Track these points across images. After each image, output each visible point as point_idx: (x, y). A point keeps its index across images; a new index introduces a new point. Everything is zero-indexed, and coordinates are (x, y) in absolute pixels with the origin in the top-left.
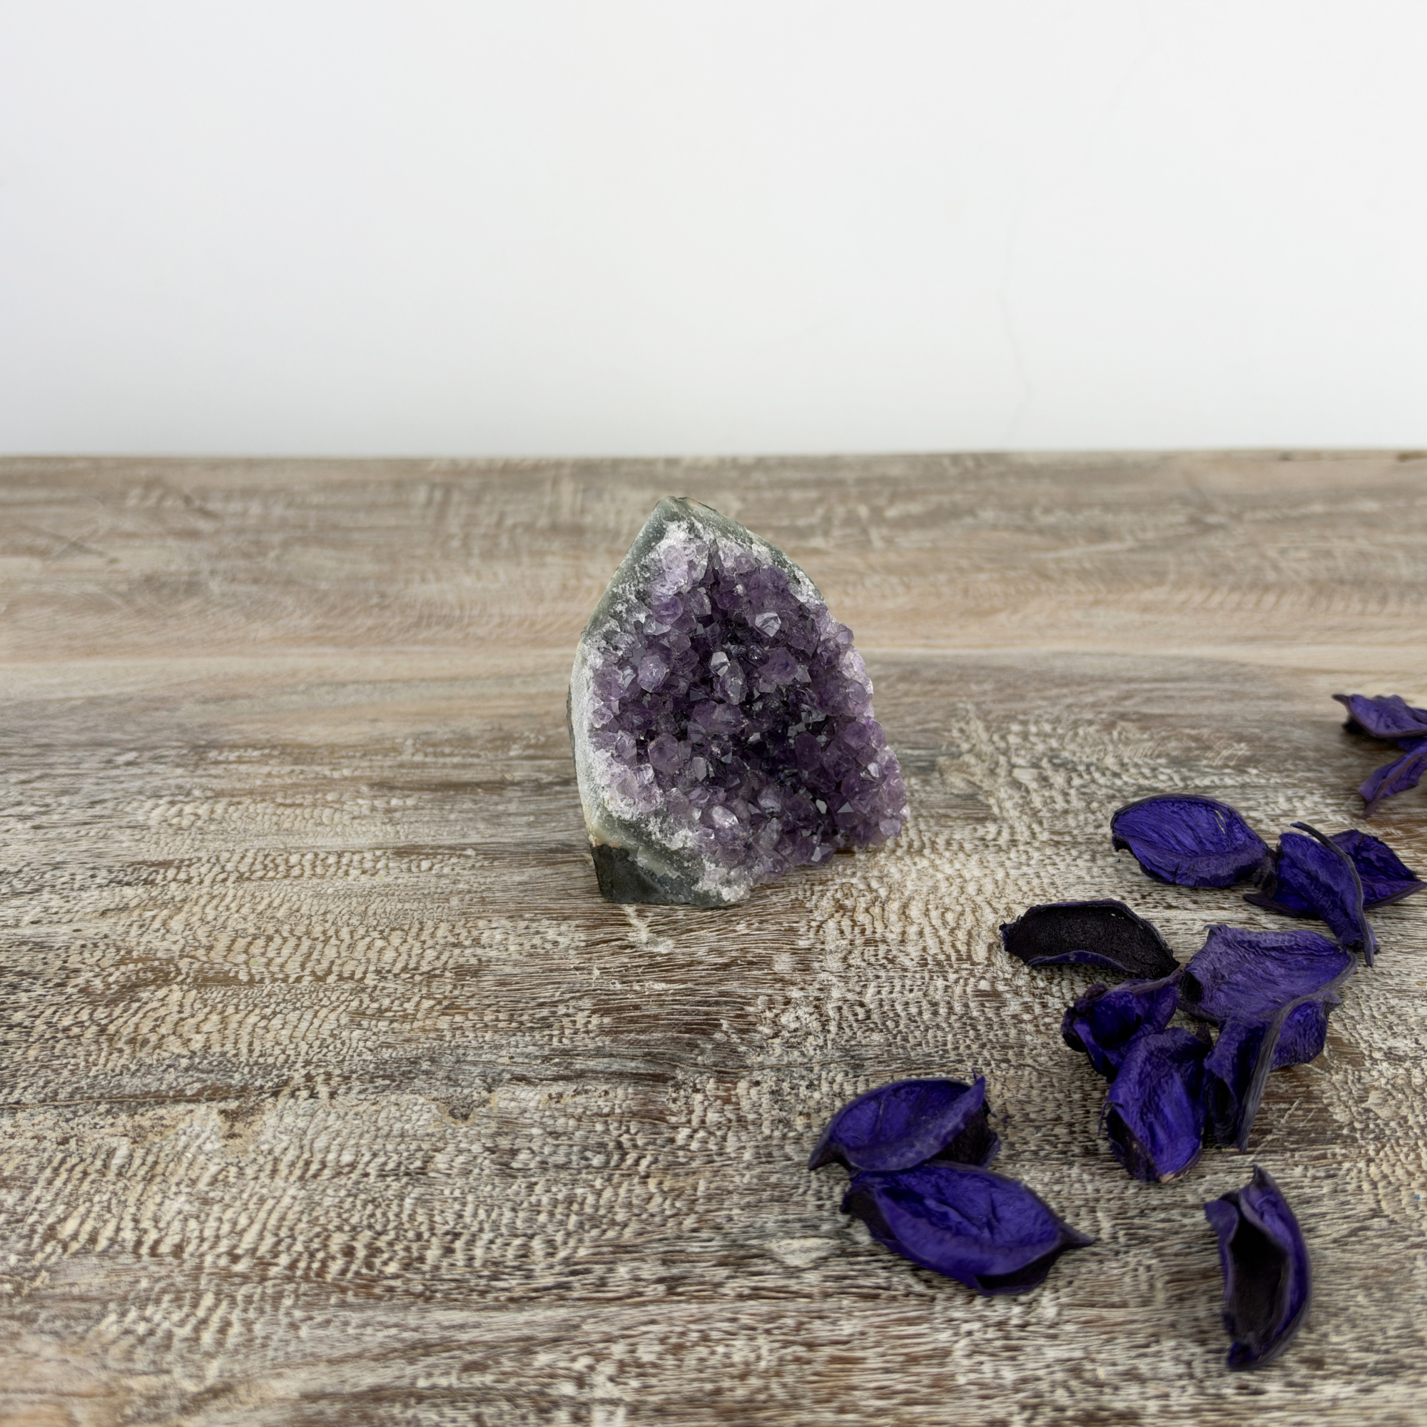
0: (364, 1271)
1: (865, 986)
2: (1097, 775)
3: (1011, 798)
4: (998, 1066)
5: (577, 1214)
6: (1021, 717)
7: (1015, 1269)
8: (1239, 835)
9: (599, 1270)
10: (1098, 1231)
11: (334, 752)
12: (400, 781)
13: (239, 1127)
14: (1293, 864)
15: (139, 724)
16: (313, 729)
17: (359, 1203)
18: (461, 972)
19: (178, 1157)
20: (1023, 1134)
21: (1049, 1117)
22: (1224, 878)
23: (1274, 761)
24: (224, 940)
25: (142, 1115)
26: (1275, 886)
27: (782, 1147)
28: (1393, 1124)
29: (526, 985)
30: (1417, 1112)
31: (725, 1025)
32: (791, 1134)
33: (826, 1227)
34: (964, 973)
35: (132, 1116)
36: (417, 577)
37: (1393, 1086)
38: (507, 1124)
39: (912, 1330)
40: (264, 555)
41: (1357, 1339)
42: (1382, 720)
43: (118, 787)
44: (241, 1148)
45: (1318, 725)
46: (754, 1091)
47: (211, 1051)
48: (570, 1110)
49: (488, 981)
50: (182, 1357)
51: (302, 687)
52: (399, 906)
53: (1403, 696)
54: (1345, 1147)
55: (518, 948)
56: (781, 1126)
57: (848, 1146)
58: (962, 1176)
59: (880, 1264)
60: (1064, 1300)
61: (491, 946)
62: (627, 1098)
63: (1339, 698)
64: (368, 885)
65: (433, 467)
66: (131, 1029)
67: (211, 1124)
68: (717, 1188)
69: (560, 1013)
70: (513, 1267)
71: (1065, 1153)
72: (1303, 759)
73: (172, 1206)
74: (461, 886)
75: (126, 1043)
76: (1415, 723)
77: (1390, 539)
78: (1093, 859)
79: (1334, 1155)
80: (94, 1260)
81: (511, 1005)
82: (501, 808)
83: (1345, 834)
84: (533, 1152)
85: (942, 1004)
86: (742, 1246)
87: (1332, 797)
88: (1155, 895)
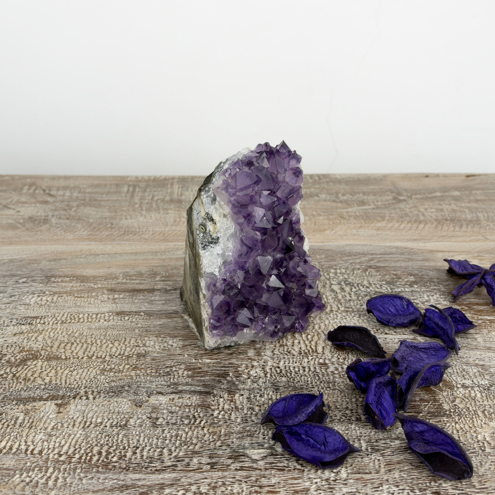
0: (105, 460)
1: (280, 361)
2: (361, 288)
3: (331, 295)
4: (326, 389)
5: (179, 441)
6: (334, 267)
7: (332, 459)
8: (411, 309)
9: (187, 460)
10: (361, 447)
11: (95, 279)
12: (118, 289)
13: (62, 409)
14: (429, 319)
15: (27, 268)
16: (87, 270)
17: (103, 436)
18: (139, 356)
19: (41, 420)
20: (335, 413)
21: (344, 407)
22: (406, 323)
23: (423, 283)
24: (57, 344)
25: (28, 405)
26: (423, 326)
27: (251, 417)
28: (464, 410)
29: (162, 360)
30: (473, 406)
31: (231, 374)
32: (254, 413)
33: (266, 445)
34: (314, 357)
35: (25, 405)
36: (124, 218)
37: (464, 397)
38: (155, 409)
39: (296, 482)
40: (71, 209)
41: (452, 486)
42: (461, 268)
43: (20, 290)
44: (62, 417)
45: (438, 270)
46: (241, 398)
47: (52, 383)
48: (177, 404)
49: (148, 359)
50: (42, 490)
51: (83, 256)
52: (118, 332)
53: (468, 260)
54: (447, 418)
55: (159, 347)
56: (250, 410)
57: (275, 417)
58: (314, 427)
59: (285, 459)
60: (349, 471)
61: (149, 347)
62: (197, 400)
63: (445, 260)
64: (107, 325)
65: (129, 179)
66: (24, 375)
67: (52, 408)
68: (228, 432)
69: (173, 370)
70: (157, 459)
71: (349, 420)
72: (433, 282)
73: (38, 437)
74: (139, 325)
75: (23, 380)
76: (472, 269)
77: (463, 205)
78: (360, 317)
79: (444, 421)
80: (11, 456)
81: (156, 367)
82: (153, 298)
83: (448, 308)
84: (164, 419)
85: (307, 368)
86: (237, 452)
87: (443, 295)
88: (381, 330)
